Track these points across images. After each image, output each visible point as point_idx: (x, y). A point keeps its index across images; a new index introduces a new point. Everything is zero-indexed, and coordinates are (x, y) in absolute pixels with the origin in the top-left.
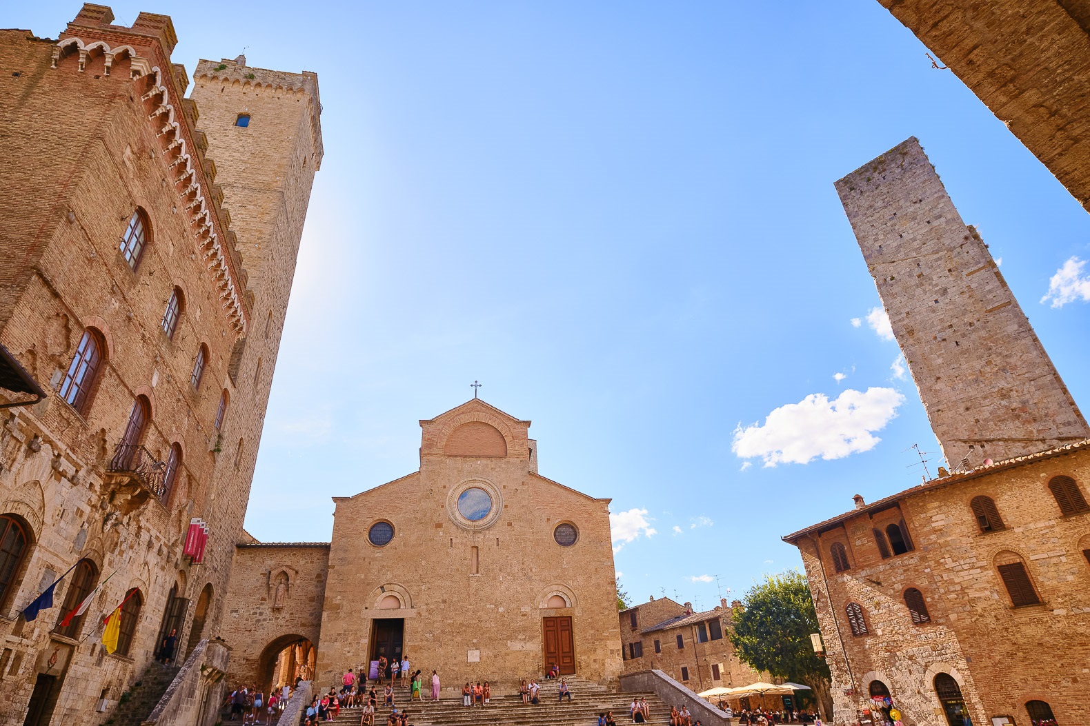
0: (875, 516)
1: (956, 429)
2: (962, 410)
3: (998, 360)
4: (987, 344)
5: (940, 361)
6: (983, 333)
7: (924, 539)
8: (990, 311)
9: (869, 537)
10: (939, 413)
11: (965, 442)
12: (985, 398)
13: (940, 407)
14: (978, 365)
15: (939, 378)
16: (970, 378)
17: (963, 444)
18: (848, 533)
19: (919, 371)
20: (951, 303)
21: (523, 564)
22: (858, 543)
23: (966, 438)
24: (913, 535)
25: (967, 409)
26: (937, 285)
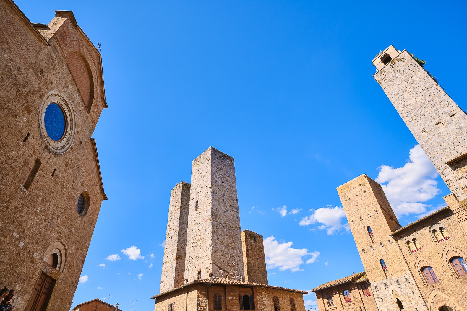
0: (241, 288)
1: (218, 260)
2: (221, 254)
3: (233, 244)
4: (232, 237)
5: (220, 233)
6: (233, 232)
7: (259, 306)
8: (236, 227)
9: (236, 297)
10: (215, 251)
11: (218, 267)
12: (227, 255)
13: (216, 249)
14: (229, 242)
15: (218, 238)
16: (225, 245)
17: (218, 268)
18: (227, 292)
19: (214, 231)
20: (228, 216)
21: (57, 208)
22: (230, 298)
23: (219, 266)
24: (256, 303)
25: (222, 255)
26: (226, 207)
